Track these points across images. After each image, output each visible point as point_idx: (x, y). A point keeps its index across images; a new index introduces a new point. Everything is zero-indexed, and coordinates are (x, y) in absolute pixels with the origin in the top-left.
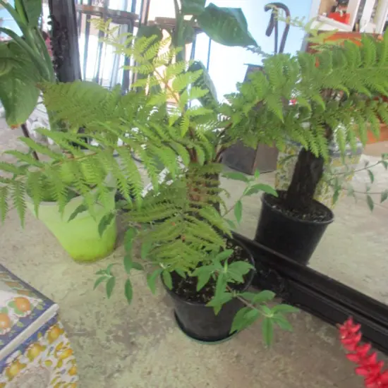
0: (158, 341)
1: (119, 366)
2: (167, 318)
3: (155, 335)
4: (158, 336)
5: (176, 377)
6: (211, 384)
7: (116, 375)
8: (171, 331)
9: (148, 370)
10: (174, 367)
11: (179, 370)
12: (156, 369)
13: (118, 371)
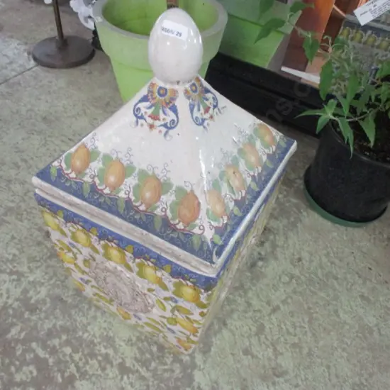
0: (294, 225)
1: (260, 254)
2: (294, 201)
3: (288, 219)
4: (292, 219)
5: (332, 263)
6: (373, 268)
7: (260, 263)
8: (305, 214)
9: (297, 257)
10: (325, 252)
11: (332, 255)
12: (305, 255)
13: (261, 259)
